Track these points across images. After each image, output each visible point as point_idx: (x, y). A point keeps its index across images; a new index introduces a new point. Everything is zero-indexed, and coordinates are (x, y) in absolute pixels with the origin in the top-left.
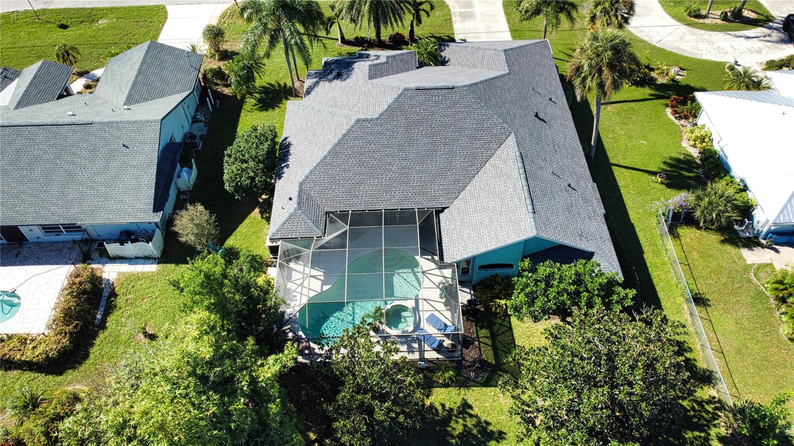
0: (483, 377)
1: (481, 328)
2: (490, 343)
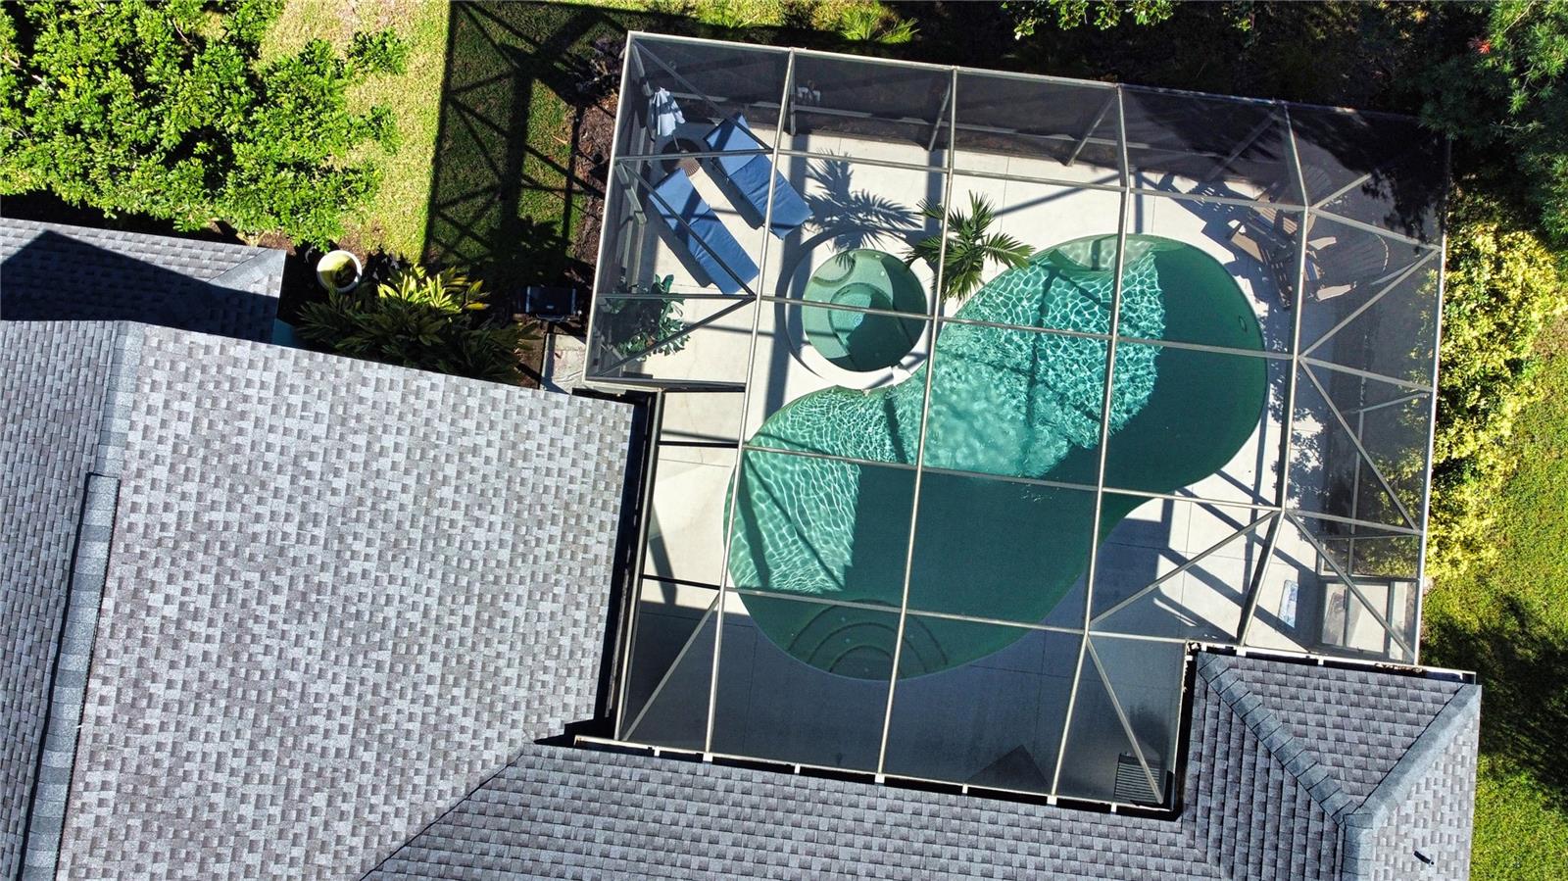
0: (592, 43)
1: (546, 228)
2: (532, 167)
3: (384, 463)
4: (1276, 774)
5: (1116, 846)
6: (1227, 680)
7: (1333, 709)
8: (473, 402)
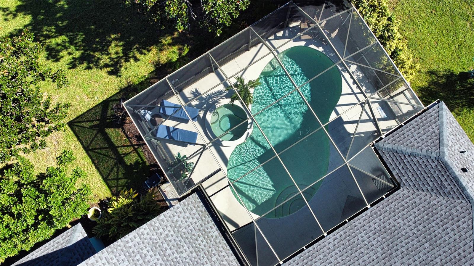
0: (112, 109)
1: (137, 163)
2: (121, 151)
3: (148, 257)
4: (415, 160)
5: (392, 205)
6: (386, 146)
7: (415, 134)
8: (157, 224)
